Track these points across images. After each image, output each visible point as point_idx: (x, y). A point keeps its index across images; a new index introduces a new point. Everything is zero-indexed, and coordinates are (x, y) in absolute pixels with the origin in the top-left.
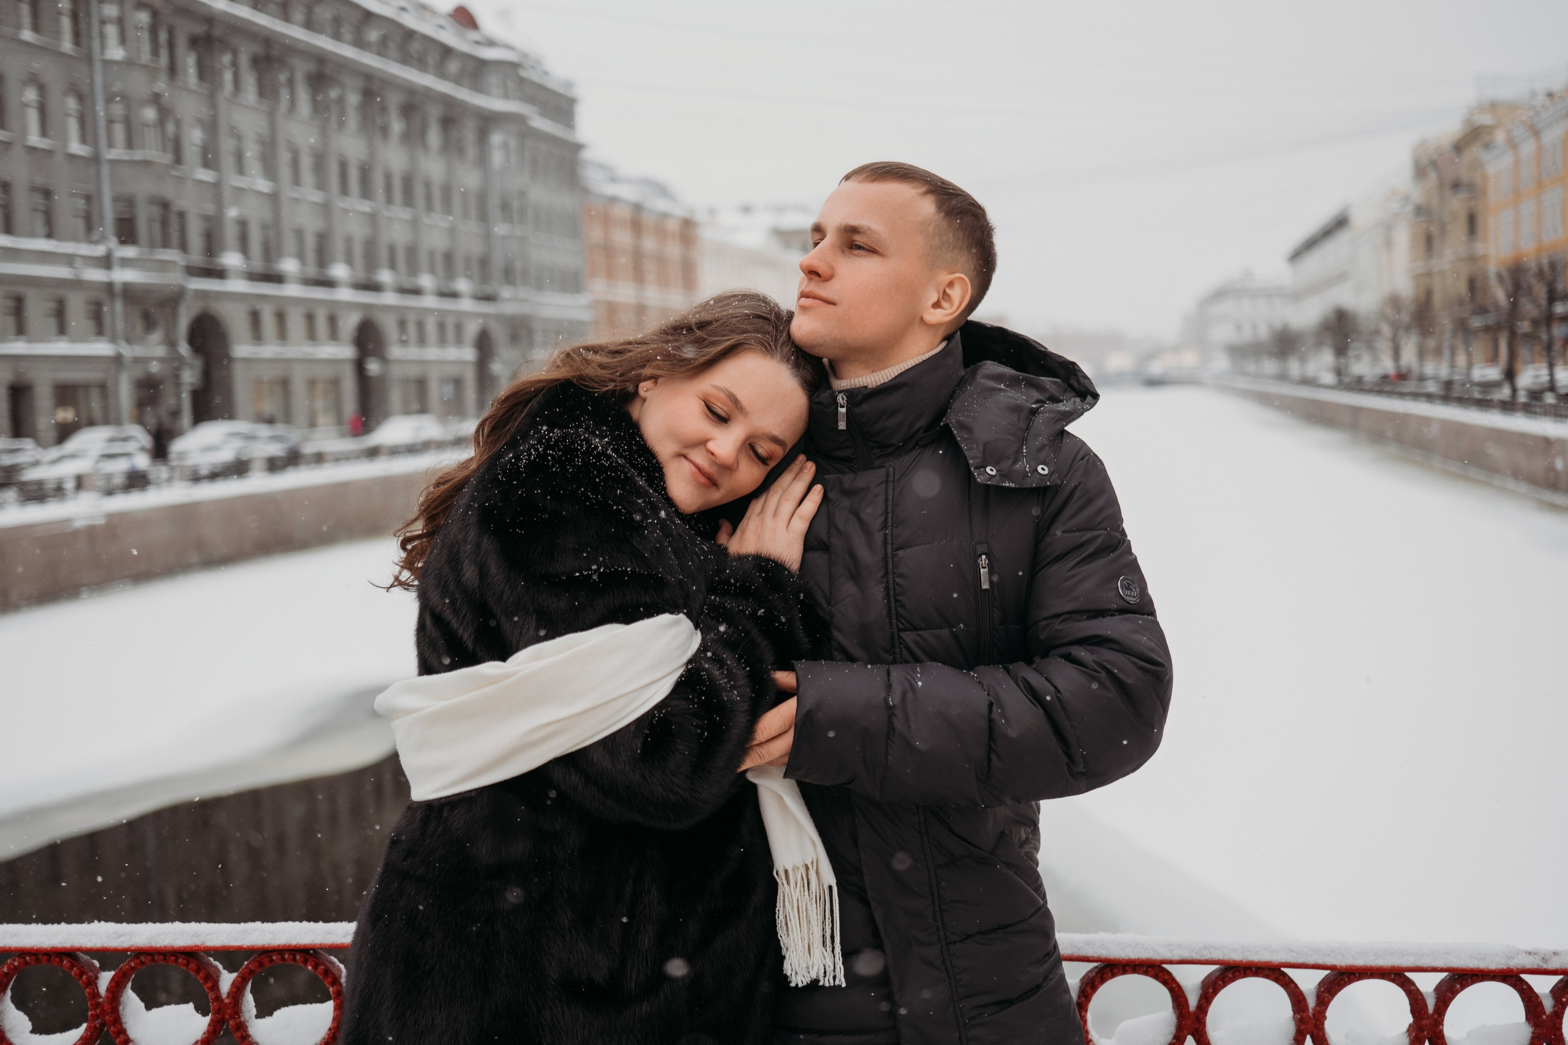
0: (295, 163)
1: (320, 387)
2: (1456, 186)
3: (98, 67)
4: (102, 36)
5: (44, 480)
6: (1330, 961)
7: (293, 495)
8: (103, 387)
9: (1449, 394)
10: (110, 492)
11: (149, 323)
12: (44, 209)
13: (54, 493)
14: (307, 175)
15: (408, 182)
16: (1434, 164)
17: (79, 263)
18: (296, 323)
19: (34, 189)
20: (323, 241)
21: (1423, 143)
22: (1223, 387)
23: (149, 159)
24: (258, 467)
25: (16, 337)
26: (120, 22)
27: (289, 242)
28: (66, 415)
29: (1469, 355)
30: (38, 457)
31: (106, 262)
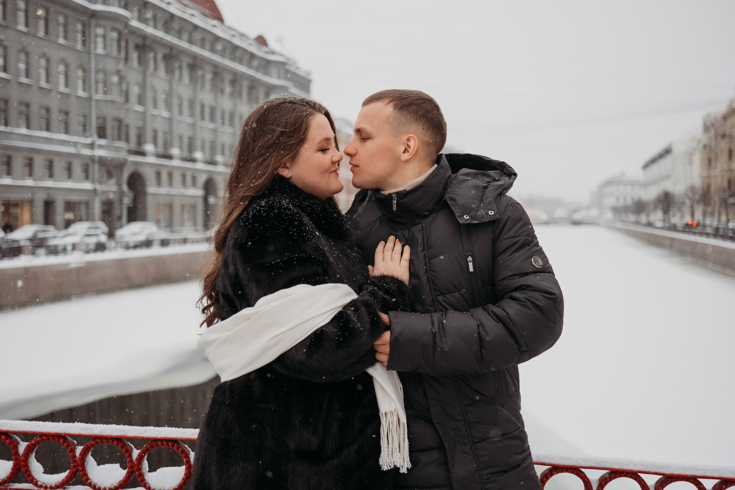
0: (180, 105)
1: (187, 208)
2: (724, 136)
3: (93, 57)
4: (96, 42)
5: (58, 245)
6: (662, 471)
7: (172, 257)
8: (87, 204)
9: (717, 233)
10: (88, 252)
11: (110, 175)
12: (65, 121)
13: (62, 251)
14: (186, 110)
15: (232, 115)
16: (713, 125)
17: (79, 146)
18: (177, 178)
19: (60, 111)
20: (191, 142)
21: (709, 115)
22: (609, 226)
23: (114, 100)
24: (156, 243)
25: (49, 179)
26: (104, 36)
27: (176, 141)
28: (70, 216)
29: (727, 215)
30: (56, 235)
31: (92, 146)
